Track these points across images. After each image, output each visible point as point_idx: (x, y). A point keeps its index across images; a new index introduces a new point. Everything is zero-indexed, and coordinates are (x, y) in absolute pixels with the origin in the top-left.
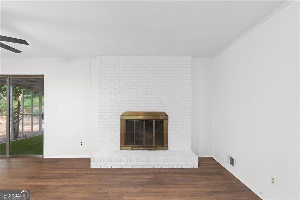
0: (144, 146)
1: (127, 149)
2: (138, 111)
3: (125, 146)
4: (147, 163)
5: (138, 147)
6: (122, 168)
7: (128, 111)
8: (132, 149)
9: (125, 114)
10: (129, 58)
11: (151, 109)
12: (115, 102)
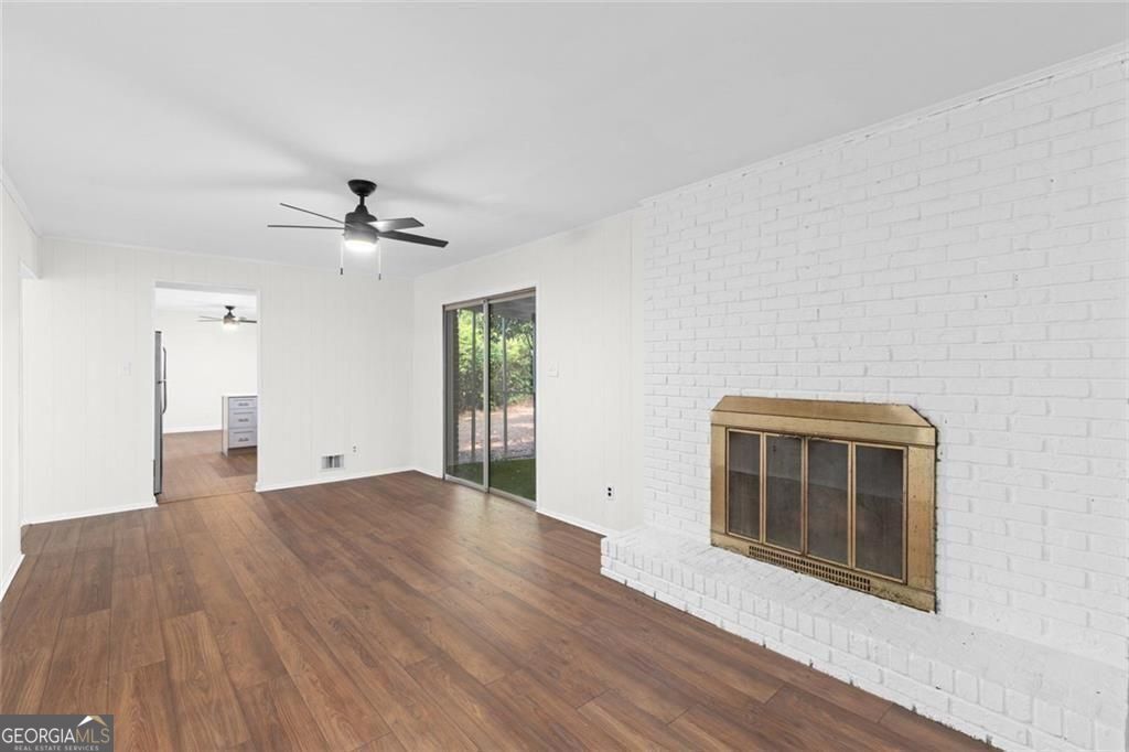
0: (803, 555)
1: (737, 550)
2: (780, 396)
3: (726, 534)
4: (781, 632)
5: (777, 552)
6: (686, 613)
7: (738, 394)
8: (755, 554)
9: (727, 405)
10: (744, 175)
11: (839, 390)
12: (695, 359)
